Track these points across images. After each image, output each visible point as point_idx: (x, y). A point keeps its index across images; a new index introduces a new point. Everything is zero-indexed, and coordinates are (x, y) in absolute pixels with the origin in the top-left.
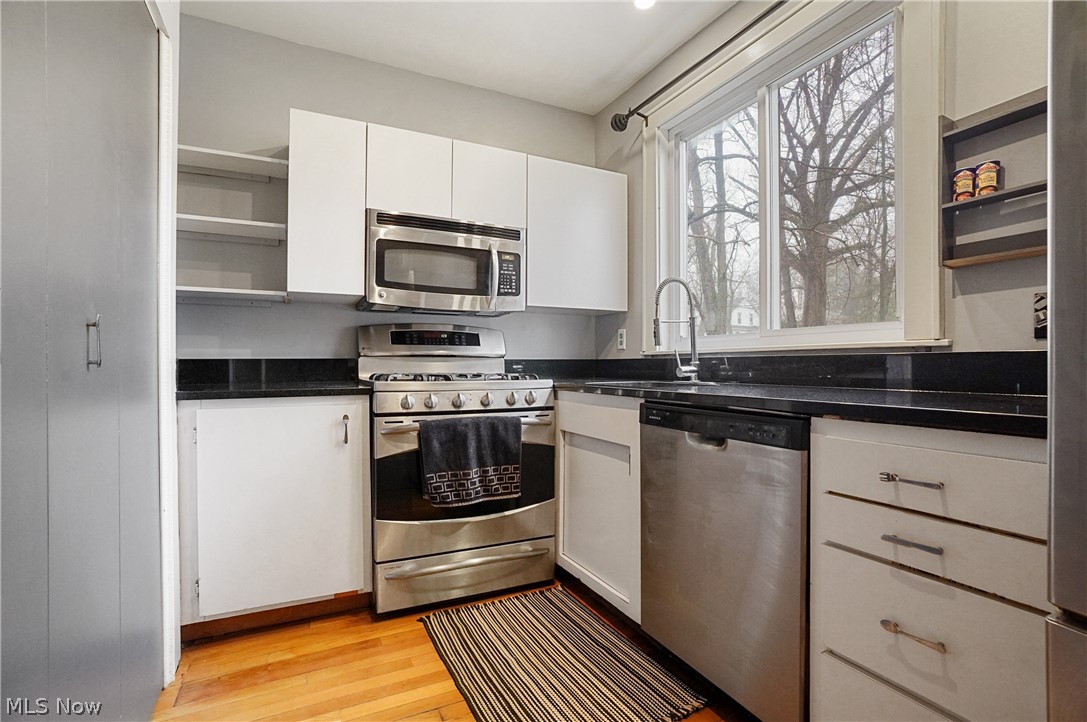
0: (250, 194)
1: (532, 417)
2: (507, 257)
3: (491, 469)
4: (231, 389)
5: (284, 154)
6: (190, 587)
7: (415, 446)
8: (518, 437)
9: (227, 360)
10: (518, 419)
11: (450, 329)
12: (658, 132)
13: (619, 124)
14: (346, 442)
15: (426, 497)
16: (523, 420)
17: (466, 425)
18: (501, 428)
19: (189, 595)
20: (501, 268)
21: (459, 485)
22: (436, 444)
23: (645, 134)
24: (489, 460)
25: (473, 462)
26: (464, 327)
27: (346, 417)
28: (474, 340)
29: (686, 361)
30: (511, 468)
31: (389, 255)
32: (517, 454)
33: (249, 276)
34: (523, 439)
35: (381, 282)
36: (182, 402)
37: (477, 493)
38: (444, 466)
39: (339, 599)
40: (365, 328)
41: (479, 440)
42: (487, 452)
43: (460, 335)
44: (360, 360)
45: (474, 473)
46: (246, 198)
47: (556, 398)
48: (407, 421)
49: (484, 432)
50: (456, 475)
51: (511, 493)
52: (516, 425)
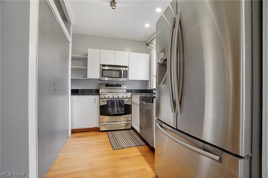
0: (82, 62)
1: (127, 100)
2: (125, 71)
3: (119, 108)
4: (80, 94)
5: (87, 55)
6: (73, 124)
7: (106, 104)
8: (124, 103)
9: (79, 89)
10: (124, 100)
11: (116, 84)
12: (154, 46)
13: (147, 45)
14: (95, 103)
15: (108, 112)
16: (125, 100)
17: (115, 100)
18: (121, 101)
19: (72, 125)
20: (123, 73)
21: (113, 110)
22: (109, 103)
23: (152, 47)
24: (119, 107)
25: (116, 106)
26: (119, 83)
27: (95, 99)
28: (120, 86)
29: (155, 90)
30: (123, 108)
31: (104, 72)
32: (124, 106)
33: (82, 75)
34: (125, 103)
35: (102, 76)
36: (72, 96)
37: (116, 112)
38: (111, 107)
39: (94, 128)
40: (101, 84)
41: (117, 103)
42: (118, 105)
43: (118, 85)
44: (100, 89)
45: (116, 108)
46: (81, 62)
47: (132, 96)
48: (105, 99)
49: (118, 102)
50: (113, 109)
51: (122, 112)
52: (124, 101)
